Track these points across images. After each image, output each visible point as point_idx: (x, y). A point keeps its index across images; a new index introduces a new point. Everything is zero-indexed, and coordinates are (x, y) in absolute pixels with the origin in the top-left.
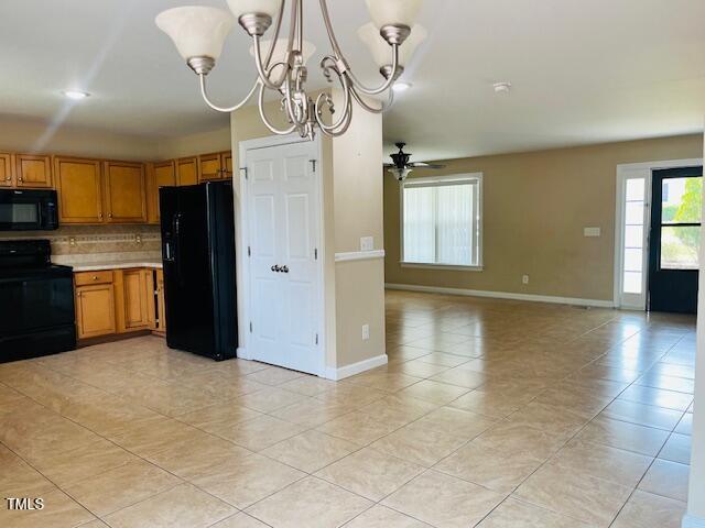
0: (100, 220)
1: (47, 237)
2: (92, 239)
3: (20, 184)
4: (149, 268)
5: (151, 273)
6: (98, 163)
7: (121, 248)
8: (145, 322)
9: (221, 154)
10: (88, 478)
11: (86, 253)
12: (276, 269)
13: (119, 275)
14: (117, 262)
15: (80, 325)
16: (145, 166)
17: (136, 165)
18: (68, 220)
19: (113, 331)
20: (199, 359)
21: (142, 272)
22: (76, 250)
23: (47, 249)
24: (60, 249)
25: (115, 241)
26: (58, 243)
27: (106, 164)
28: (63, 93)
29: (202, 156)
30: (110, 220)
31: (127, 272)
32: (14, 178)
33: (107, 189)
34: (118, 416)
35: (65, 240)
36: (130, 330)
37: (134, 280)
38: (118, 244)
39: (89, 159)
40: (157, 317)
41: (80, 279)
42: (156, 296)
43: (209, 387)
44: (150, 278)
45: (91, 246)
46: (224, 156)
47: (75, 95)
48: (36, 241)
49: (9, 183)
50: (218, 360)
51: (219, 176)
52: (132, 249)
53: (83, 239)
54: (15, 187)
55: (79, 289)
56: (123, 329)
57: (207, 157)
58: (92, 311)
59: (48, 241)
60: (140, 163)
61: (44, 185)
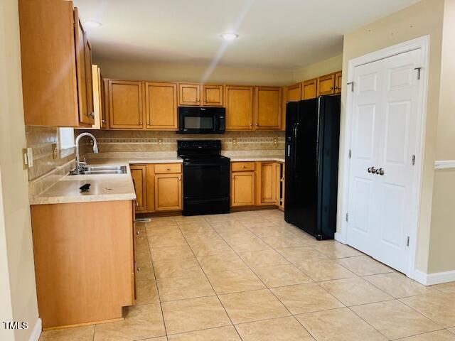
0: (251, 128)
1: (220, 139)
2: (246, 141)
3: (205, 104)
4: (279, 162)
5: (279, 165)
6: (251, 89)
7: (264, 147)
8: (274, 200)
9: (335, 74)
10: (189, 332)
11: (243, 150)
12: (372, 171)
13: (259, 165)
14: (261, 157)
15: (233, 197)
16: (282, 89)
17: (276, 89)
18: (231, 128)
19: (253, 204)
20: (305, 235)
21: (274, 164)
22: (236, 147)
23: (219, 146)
24: (227, 147)
25: (260, 142)
26: (226, 143)
27: (257, 89)
28: (221, 36)
29: (321, 77)
30: (257, 128)
31: (264, 164)
32: (202, 100)
33: (257, 107)
34: (233, 275)
35: (230, 141)
36: (263, 204)
37: (268, 169)
38: (261, 144)
39: (245, 86)
40: (281, 197)
41: (234, 167)
42: (281, 183)
43: (305, 265)
44: (279, 168)
45: (245, 145)
46: (337, 75)
47: (229, 37)
48: (214, 141)
49: (198, 104)
50: (319, 239)
51: (332, 92)
52: (271, 149)
53: (241, 140)
54: (202, 105)
55: (234, 174)
56: (259, 203)
57: (324, 78)
58: (241, 189)
59: (220, 141)
60: (279, 87)
61: (218, 104)
